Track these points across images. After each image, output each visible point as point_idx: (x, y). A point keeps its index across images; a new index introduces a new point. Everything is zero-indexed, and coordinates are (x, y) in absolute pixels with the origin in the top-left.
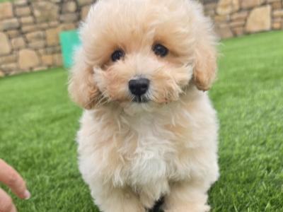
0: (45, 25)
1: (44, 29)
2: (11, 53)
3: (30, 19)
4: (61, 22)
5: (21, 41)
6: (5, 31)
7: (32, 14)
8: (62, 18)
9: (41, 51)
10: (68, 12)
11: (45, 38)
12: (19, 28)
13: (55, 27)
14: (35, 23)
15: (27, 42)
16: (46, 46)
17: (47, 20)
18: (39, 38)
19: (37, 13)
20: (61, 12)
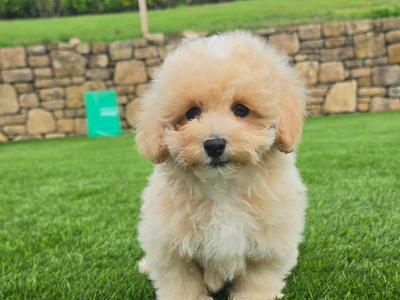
0: (66, 81)
1: (64, 87)
2: (19, 113)
3: (47, 72)
4: (88, 79)
5: (33, 98)
6: (12, 84)
7: (50, 66)
8: (89, 73)
9: (59, 113)
10: (98, 67)
11: (64, 98)
12: (32, 82)
13: (79, 84)
14: (53, 77)
15: (41, 100)
16: (65, 108)
17: (69, 76)
18: (56, 96)
19: (57, 65)
20: (88, 67)
